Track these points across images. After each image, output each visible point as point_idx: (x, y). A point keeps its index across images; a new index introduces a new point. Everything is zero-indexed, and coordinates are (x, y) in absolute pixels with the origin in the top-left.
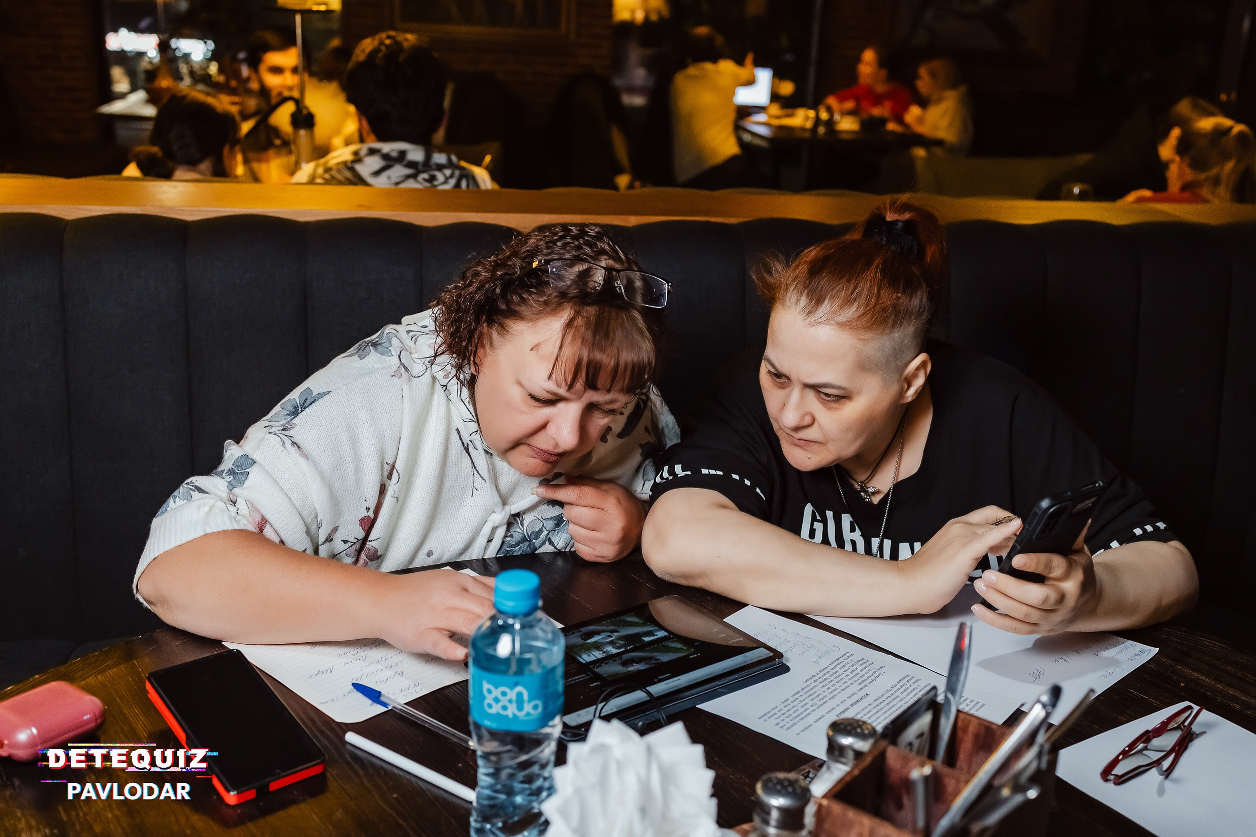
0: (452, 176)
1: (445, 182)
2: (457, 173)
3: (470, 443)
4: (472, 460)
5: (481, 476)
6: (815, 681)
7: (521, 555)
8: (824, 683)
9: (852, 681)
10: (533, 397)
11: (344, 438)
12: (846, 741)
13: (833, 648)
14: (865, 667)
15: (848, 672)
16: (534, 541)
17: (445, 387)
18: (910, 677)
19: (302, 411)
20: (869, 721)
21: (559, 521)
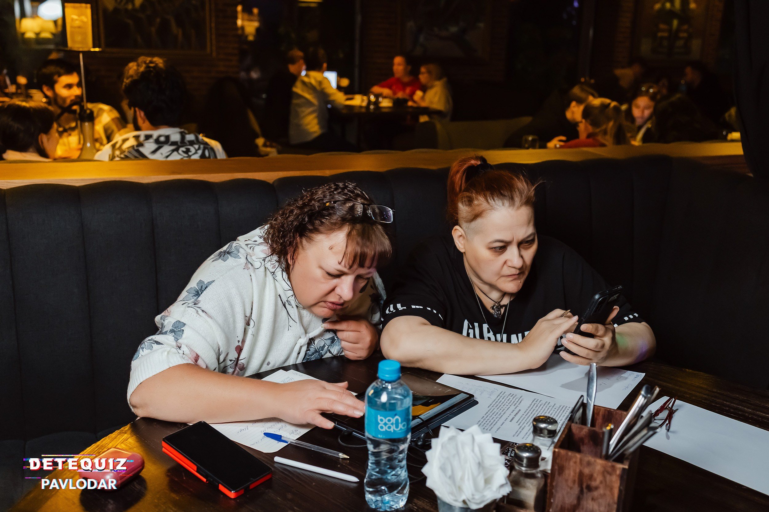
0: (199, 149)
1: (196, 153)
2: (202, 146)
3: (286, 302)
4: (287, 311)
5: (292, 319)
6: (493, 406)
7: (315, 360)
8: (497, 407)
9: (510, 404)
10: (329, 274)
11: (226, 304)
12: (543, 426)
13: (495, 390)
14: (514, 397)
15: (506, 401)
16: (321, 352)
17: (273, 273)
18: (537, 400)
19: (201, 293)
20: (551, 416)
21: (333, 340)
